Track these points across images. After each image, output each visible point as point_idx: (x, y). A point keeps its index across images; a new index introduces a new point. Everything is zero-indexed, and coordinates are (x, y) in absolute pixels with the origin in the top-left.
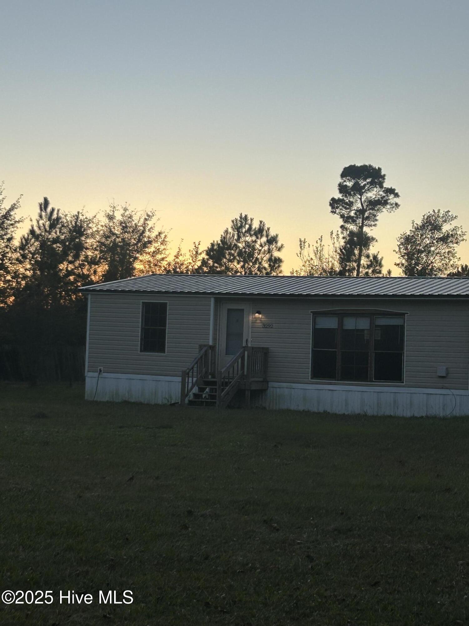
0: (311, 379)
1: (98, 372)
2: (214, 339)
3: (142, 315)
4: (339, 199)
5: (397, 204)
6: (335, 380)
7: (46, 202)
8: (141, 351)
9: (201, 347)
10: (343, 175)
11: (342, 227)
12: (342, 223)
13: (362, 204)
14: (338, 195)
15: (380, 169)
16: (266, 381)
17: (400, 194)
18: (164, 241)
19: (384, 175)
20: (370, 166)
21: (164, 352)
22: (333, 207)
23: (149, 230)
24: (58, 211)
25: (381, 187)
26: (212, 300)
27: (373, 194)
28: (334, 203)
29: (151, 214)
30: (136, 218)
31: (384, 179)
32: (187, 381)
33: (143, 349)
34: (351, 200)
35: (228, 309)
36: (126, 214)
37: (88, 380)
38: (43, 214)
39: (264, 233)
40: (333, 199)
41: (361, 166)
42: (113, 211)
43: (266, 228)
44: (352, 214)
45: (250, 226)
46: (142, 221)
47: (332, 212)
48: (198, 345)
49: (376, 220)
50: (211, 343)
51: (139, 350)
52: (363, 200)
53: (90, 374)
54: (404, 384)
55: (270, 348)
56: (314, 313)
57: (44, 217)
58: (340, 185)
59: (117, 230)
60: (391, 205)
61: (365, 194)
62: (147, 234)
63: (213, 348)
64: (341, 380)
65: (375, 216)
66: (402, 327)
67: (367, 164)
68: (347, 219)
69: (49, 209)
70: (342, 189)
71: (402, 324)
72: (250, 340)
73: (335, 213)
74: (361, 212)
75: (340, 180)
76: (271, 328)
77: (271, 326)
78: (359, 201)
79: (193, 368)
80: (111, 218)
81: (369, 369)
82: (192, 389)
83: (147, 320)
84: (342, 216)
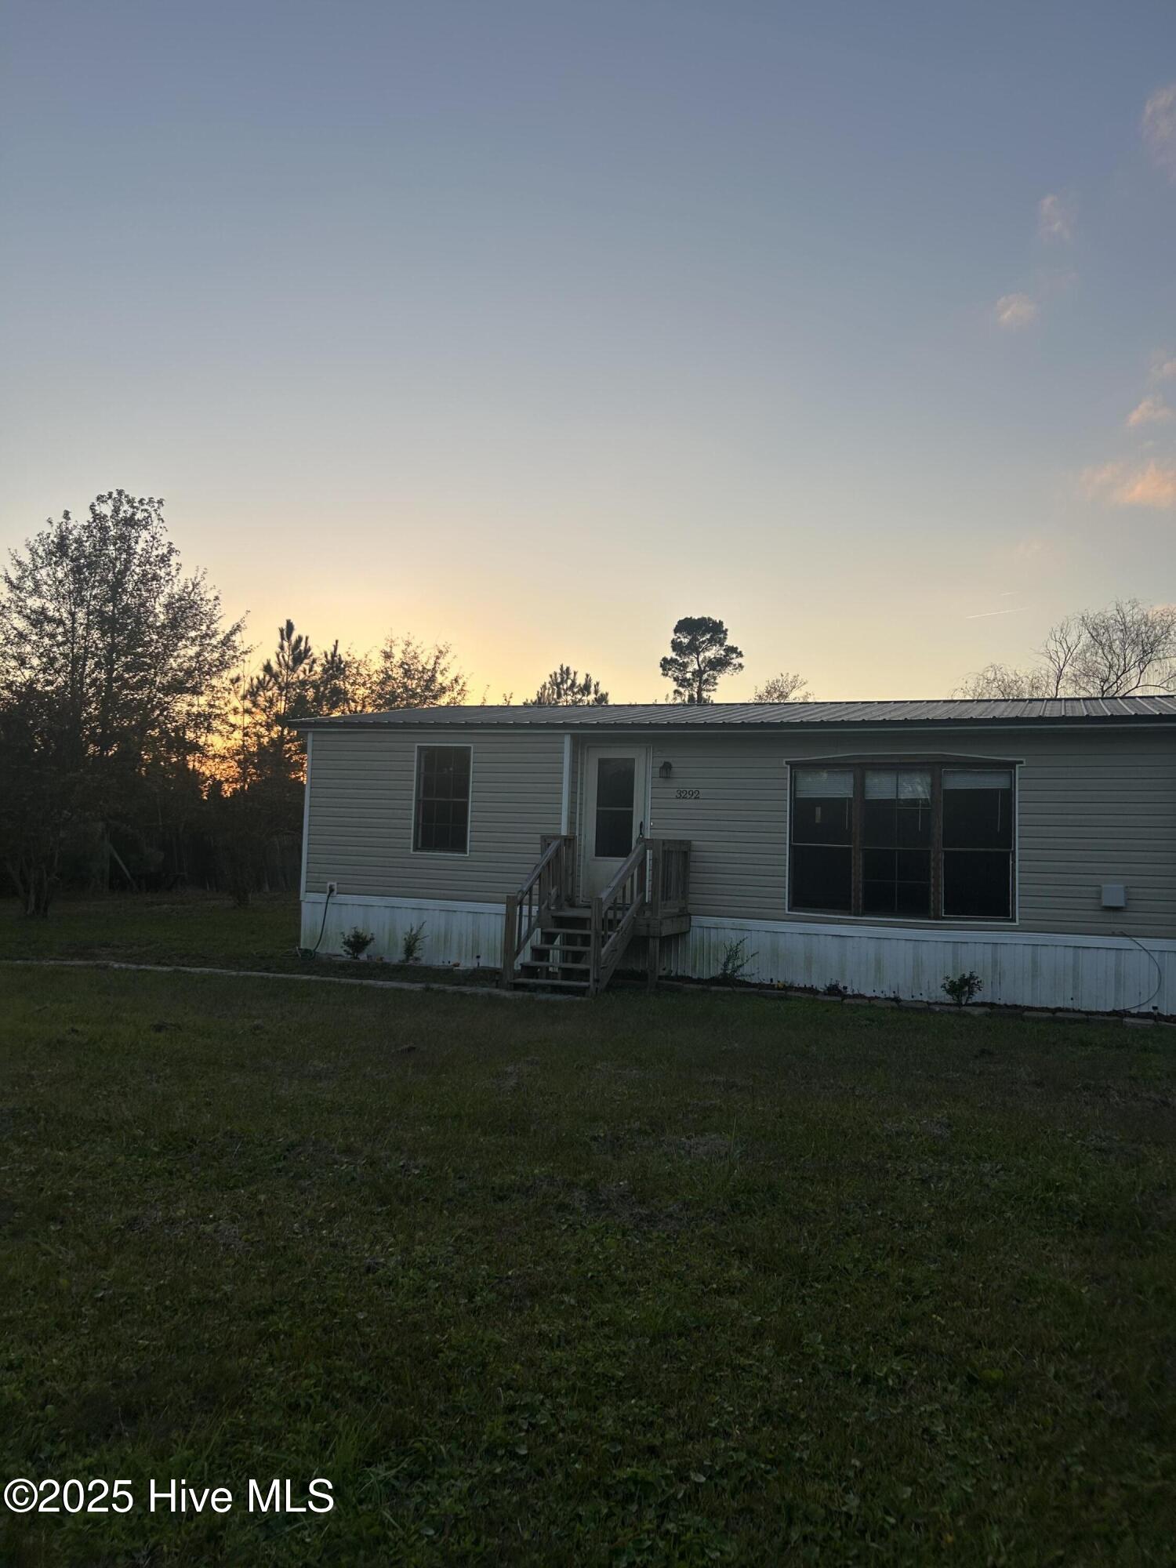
0: (789, 910)
1: (325, 892)
2: (572, 823)
3: (419, 775)
4: (672, 659)
5: (741, 666)
6: (850, 914)
7: (290, 627)
8: (416, 849)
9: (546, 841)
10: (676, 631)
11: (676, 691)
12: (676, 688)
13: (699, 665)
14: (670, 654)
15: (721, 623)
16: (685, 915)
17: (743, 653)
18: (462, 690)
19: (727, 630)
20: (710, 619)
21: (465, 853)
22: (664, 669)
23: (442, 673)
24: (307, 638)
25: (722, 645)
26: (567, 740)
27: (712, 653)
28: (666, 664)
29: (444, 650)
30: (423, 659)
31: (726, 634)
32: (518, 913)
33: (419, 846)
34: (685, 660)
35: (599, 760)
36: (408, 650)
37: (306, 910)
38: (286, 644)
39: (592, 689)
40: (665, 659)
41: (699, 619)
42: (391, 647)
43: (593, 682)
44: (689, 676)
45: (574, 682)
46: (432, 662)
47: (663, 674)
48: (539, 836)
49: (716, 684)
50: (564, 832)
51: (412, 847)
52: (700, 659)
53: (313, 896)
54: (1017, 924)
55: (694, 843)
56: (794, 766)
57: (286, 648)
58: (673, 642)
59: (398, 673)
60: (735, 665)
61: (702, 654)
62: (439, 678)
63: (569, 841)
64: (863, 915)
65: (715, 678)
66: (1008, 794)
67: (706, 616)
68: (682, 682)
69: (294, 638)
70: (676, 646)
71: (1007, 787)
72: (648, 824)
73: (667, 675)
74: (698, 673)
75: (672, 636)
76: (695, 798)
77: (695, 795)
78: (695, 660)
79: (530, 889)
80: (388, 656)
81: (932, 889)
82: (528, 937)
83: (427, 786)
84: (676, 679)
